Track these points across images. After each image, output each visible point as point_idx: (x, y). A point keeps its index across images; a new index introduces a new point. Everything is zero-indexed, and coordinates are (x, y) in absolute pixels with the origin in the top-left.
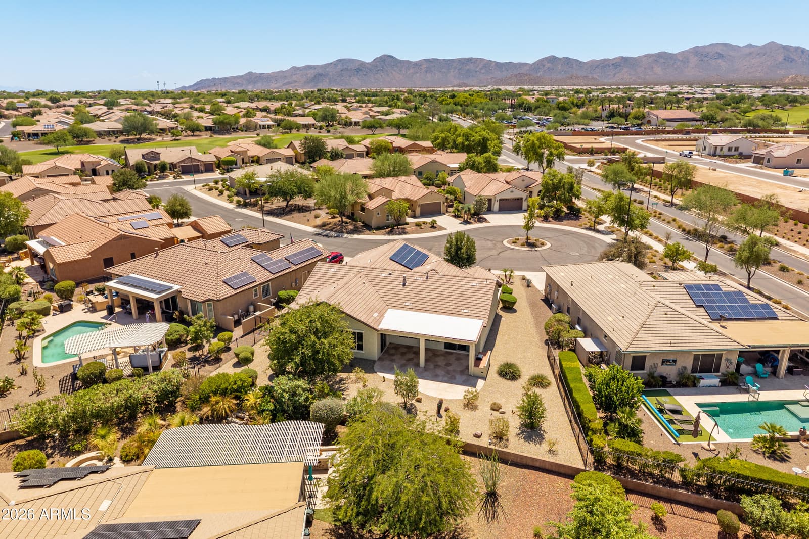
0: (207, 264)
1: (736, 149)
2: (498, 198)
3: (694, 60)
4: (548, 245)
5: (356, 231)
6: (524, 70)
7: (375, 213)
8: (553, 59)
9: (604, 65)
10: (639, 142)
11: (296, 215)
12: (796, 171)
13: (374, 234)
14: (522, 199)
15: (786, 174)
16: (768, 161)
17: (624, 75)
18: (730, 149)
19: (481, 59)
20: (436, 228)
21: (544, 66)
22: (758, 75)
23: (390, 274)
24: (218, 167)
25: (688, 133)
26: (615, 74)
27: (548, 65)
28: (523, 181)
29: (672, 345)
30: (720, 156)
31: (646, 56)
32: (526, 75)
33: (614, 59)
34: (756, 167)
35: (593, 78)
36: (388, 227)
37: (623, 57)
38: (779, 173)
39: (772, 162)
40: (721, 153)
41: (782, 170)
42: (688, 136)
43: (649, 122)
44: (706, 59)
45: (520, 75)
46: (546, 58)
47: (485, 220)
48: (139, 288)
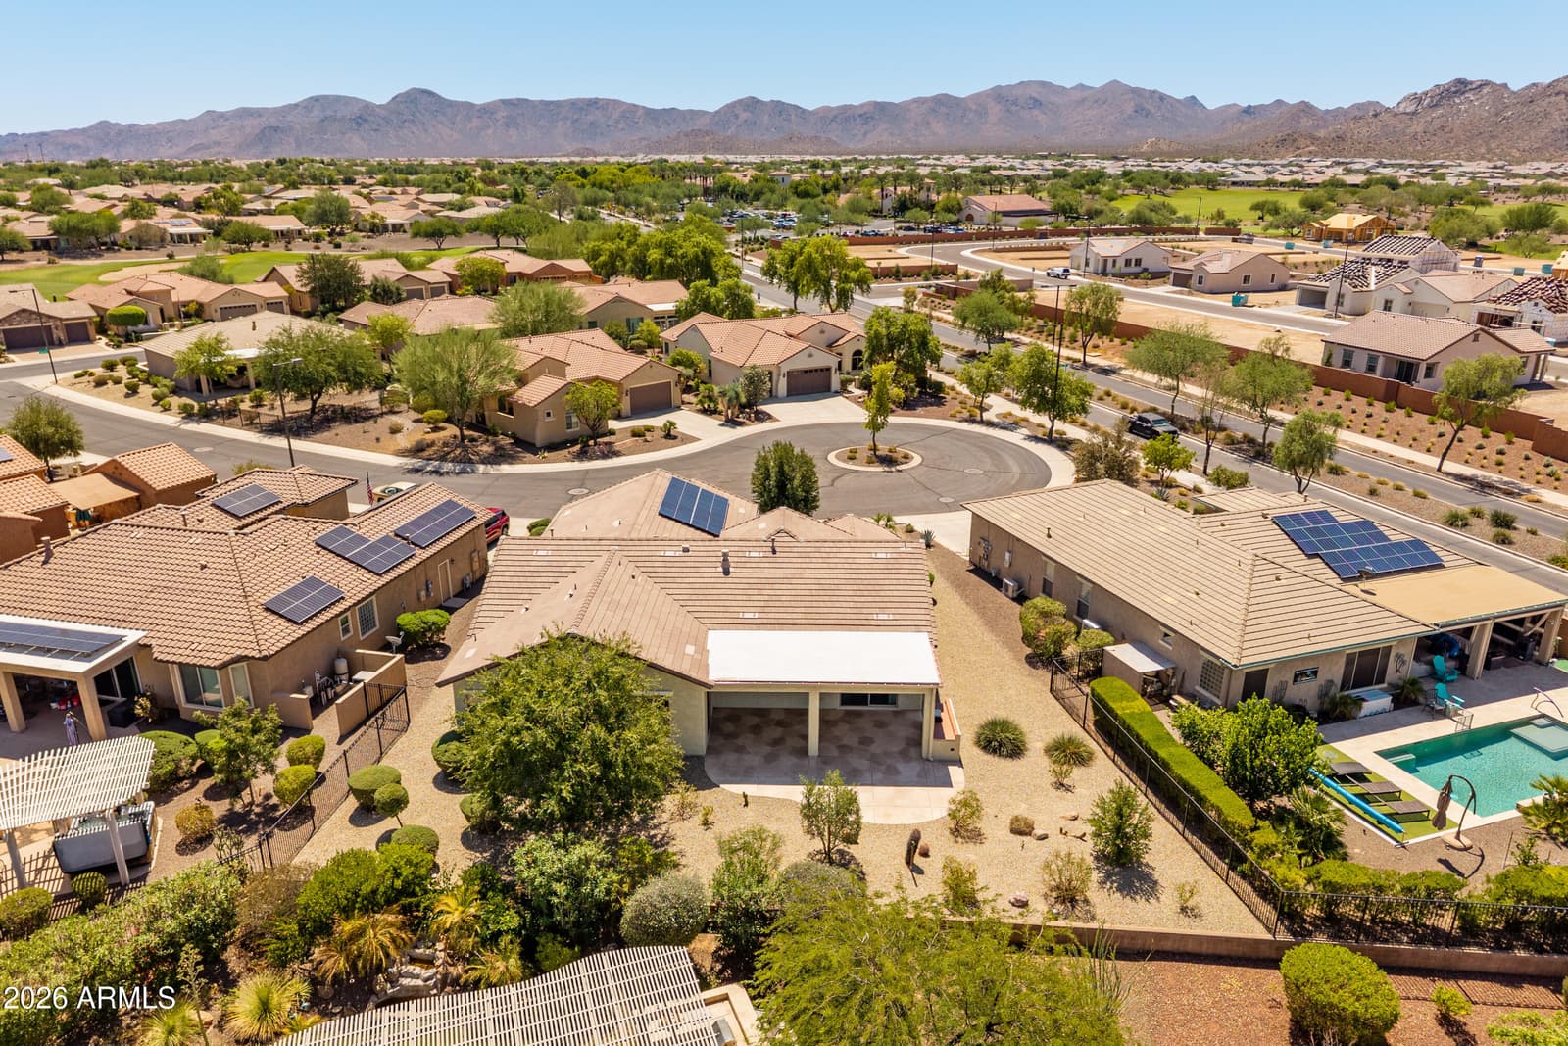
0: (203, 567)
1: (1138, 262)
2: (785, 369)
3: (995, 110)
4: (917, 460)
5: (499, 457)
6: (699, 124)
7: (541, 414)
8: (752, 104)
9: (844, 116)
10: (967, 253)
11: (341, 429)
12: (1252, 298)
13: (545, 460)
14: (828, 369)
15: (1236, 302)
16: (1200, 282)
17: (881, 136)
18: (1128, 262)
19: (615, 102)
20: (675, 438)
21: (737, 116)
22: (1098, 137)
23: (686, 550)
24: (102, 330)
25: (1043, 235)
26: (865, 134)
27: (744, 115)
28: (822, 332)
29: (1314, 640)
30: (1114, 275)
31: (915, 101)
32: (707, 133)
33: (862, 105)
34: (1181, 293)
35: (829, 140)
36: (574, 442)
37: (876, 104)
38: (1225, 301)
39: (1208, 283)
40: (1116, 270)
41: (1230, 297)
42: (1042, 243)
43: (970, 218)
44: (1014, 108)
45: (696, 133)
46: (740, 101)
47: (769, 417)
48: (20, 648)
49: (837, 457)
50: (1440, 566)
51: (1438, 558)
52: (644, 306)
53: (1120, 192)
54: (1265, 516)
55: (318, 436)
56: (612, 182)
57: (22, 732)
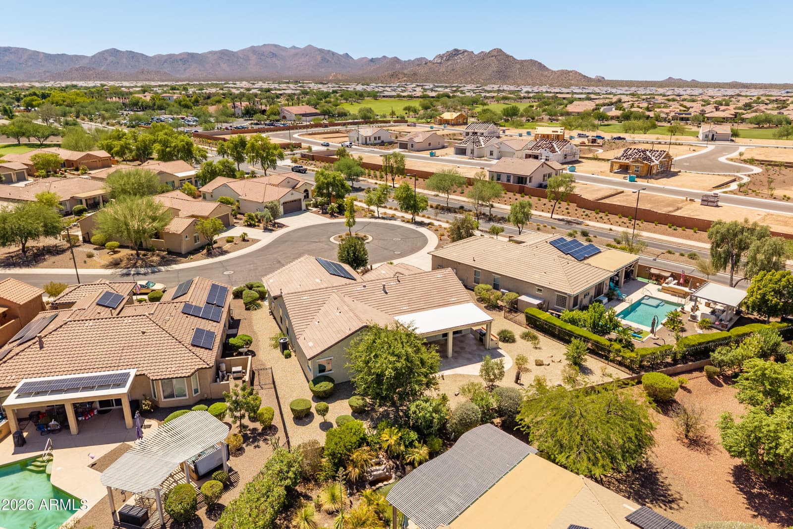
1: (379, 138)
2: (282, 201)
3: (253, 58)
4: (370, 238)
5: (165, 262)
6: (82, 63)
7: (184, 237)
8: (114, 52)
9: (171, 60)
10: (296, 136)
12: (438, 152)
13: (192, 260)
14: (300, 200)
15: (432, 155)
16: (412, 146)
17: (194, 70)
18: (375, 138)
19: (25, 49)
20: (248, 241)
21: (106, 59)
22: (307, 72)
23: (364, 286)
25: (326, 126)
26: (185, 70)
27: (110, 59)
28: (288, 182)
29: (589, 282)
30: (371, 145)
31: (211, 52)
32: (90, 69)
33: (181, 54)
34: (406, 152)
35: (165, 73)
37: (189, 54)
38: (426, 154)
39: (416, 147)
40: (370, 142)
41: (429, 152)
42: (326, 130)
43: (284, 117)
44: (263, 57)
45: (82, 69)
46: (107, 51)
48: (76, 390)
49: (334, 239)
50: (600, 252)
51: (599, 249)
52: (172, 175)
53: (339, 101)
54: (547, 242)
55: (41, 264)
56: (64, 102)
57: (78, 434)
